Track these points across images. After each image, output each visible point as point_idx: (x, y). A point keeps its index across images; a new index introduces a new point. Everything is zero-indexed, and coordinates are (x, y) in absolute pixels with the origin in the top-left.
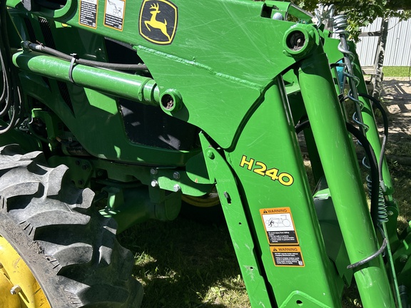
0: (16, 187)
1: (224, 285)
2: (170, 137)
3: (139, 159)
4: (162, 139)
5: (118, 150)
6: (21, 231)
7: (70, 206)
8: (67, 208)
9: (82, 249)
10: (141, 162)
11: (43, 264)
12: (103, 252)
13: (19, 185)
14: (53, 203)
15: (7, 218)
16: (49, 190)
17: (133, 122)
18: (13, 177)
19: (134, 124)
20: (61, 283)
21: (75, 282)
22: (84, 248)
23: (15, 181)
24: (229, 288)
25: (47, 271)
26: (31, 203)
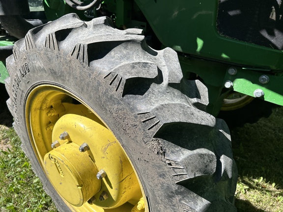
0: (133, 66)
1: (246, 184)
2: (276, 32)
3: (224, 56)
4: (265, 34)
5: (200, 43)
6: (137, 123)
7: (191, 99)
8: (188, 102)
9: (206, 157)
10: (226, 59)
11: (160, 167)
12: (226, 163)
13: (136, 63)
14: (174, 93)
15: (119, 103)
16: (169, 76)
17: (231, 10)
18: (125, 52)
19: (231, 13)
20: (178, 193)
21: (195, 195)
22: (209, 155)
23: (128, 59)
24: (251, 187)
25: (162, 175)
26: (150, 90)
